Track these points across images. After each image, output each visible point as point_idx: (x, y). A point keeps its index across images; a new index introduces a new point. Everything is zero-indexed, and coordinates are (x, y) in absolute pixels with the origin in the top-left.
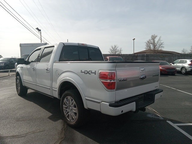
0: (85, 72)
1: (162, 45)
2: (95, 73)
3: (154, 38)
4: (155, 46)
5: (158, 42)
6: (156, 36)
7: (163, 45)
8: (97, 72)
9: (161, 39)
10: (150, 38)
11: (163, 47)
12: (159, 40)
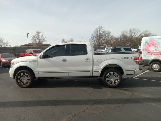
0: (124, 58)
1: (44, 40)
2: (131, 58)
3: (38, 33)
4: (39, 40)
5: (41, 37)
6: (40, 33)
7: (46, 40)
8: (132, 58)
9: (44, 35)
10: (36, 34)
11: (46, 41)
12: (43, 35)
